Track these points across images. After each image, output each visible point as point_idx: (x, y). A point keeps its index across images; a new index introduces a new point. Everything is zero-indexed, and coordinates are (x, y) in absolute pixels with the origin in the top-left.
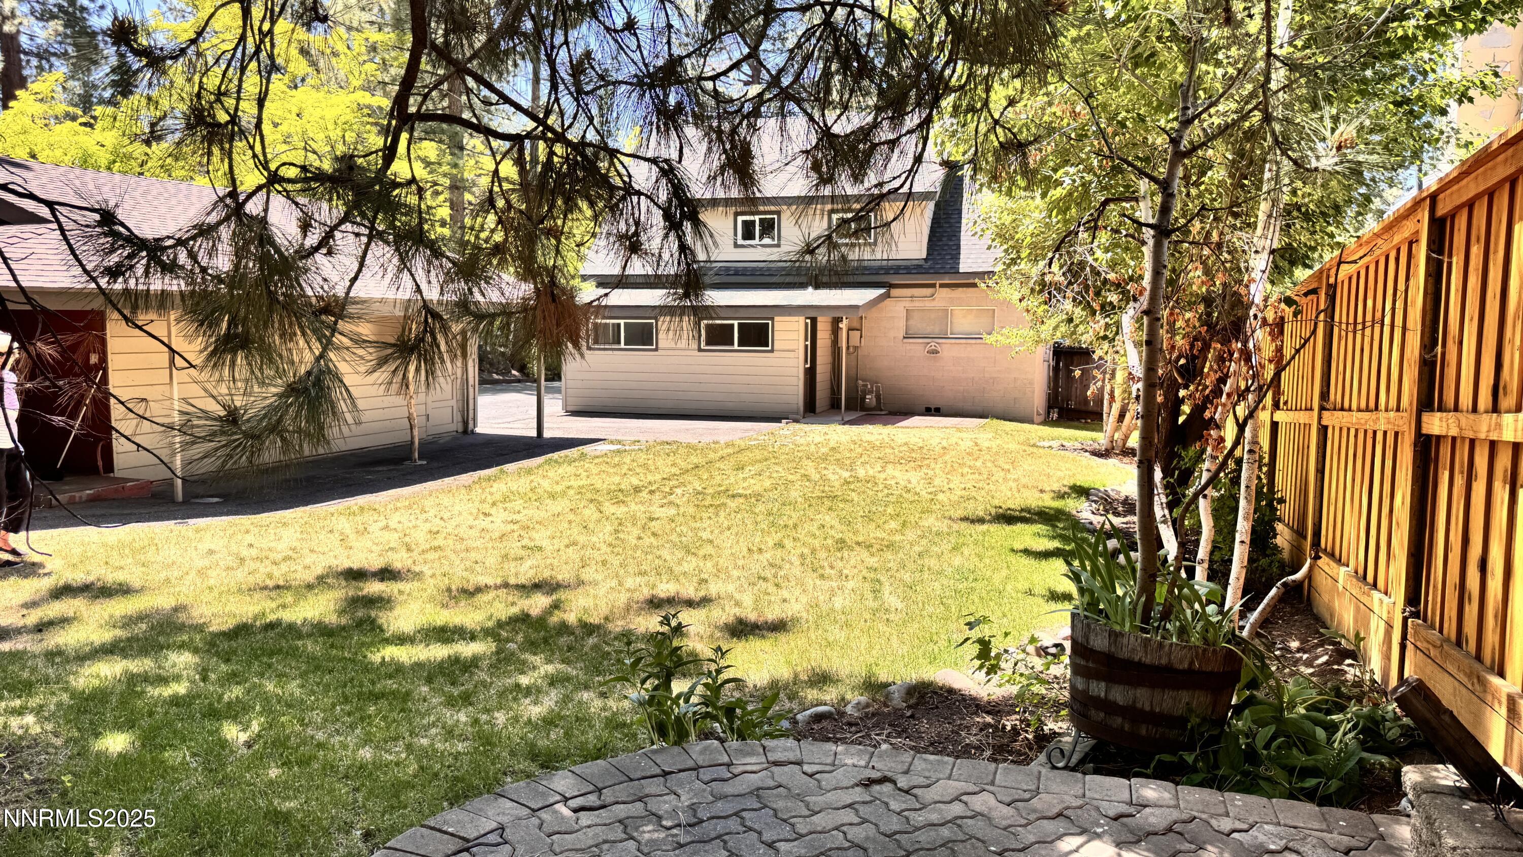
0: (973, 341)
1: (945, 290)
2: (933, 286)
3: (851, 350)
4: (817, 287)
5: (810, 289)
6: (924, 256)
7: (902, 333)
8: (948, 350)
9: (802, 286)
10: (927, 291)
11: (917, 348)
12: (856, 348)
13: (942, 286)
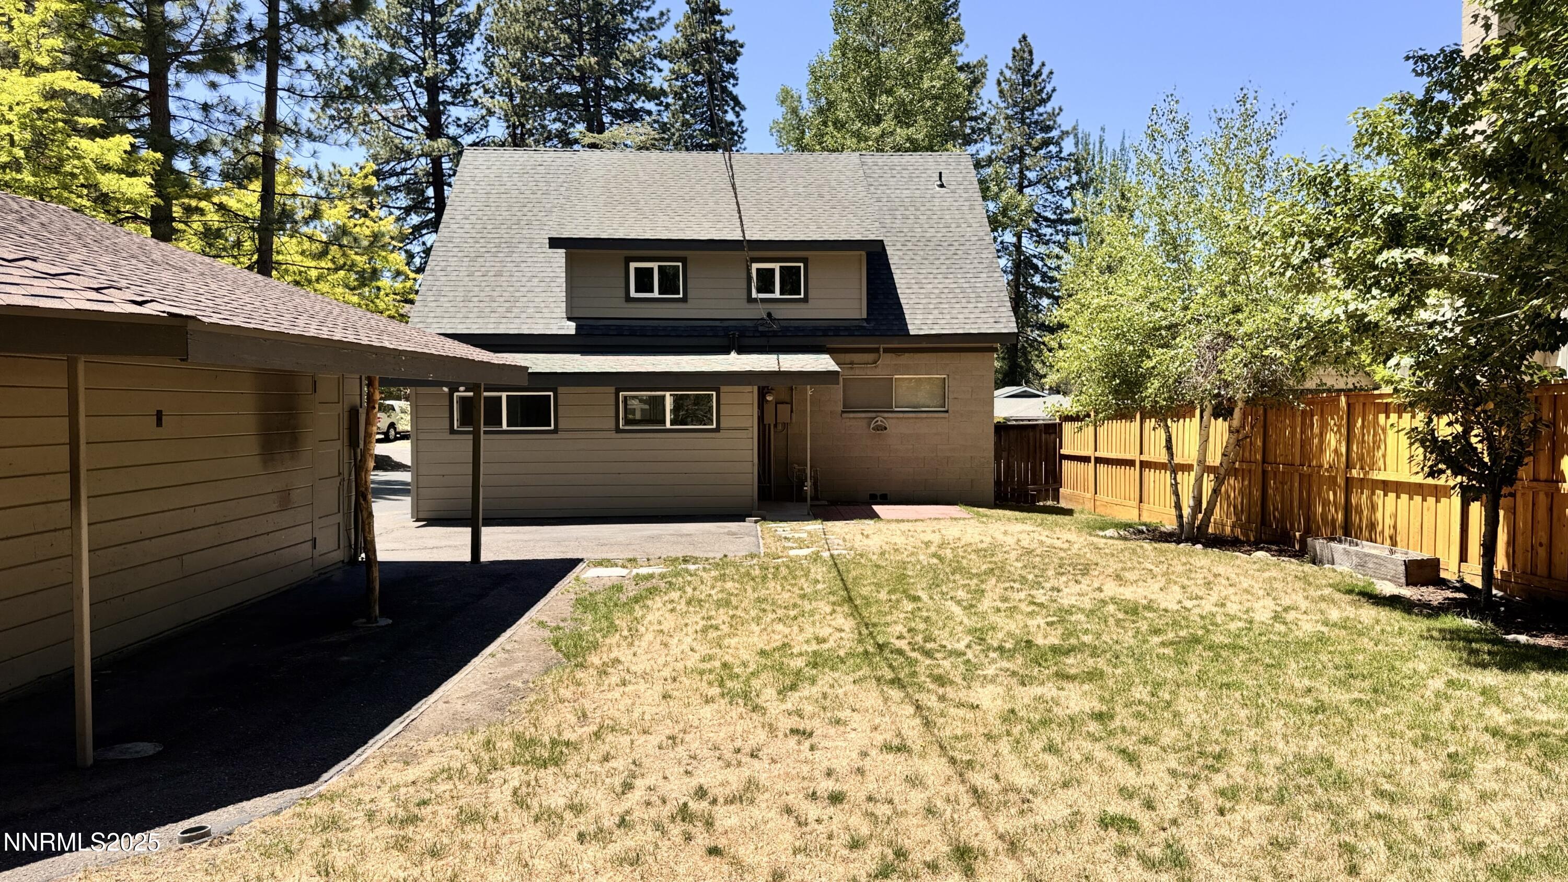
0: (924, 415)
1: (889, 356)
2: (876, 350)
3: (780, 427)
4: (740, 351)
5: (733, 355)
6: (865, 316)
7: (841, 408)
8: (896, 427)
9: (724, 350)
10: (870, 357)
11: (856, 424)
12: (785, 425)
13: (886, 351)
